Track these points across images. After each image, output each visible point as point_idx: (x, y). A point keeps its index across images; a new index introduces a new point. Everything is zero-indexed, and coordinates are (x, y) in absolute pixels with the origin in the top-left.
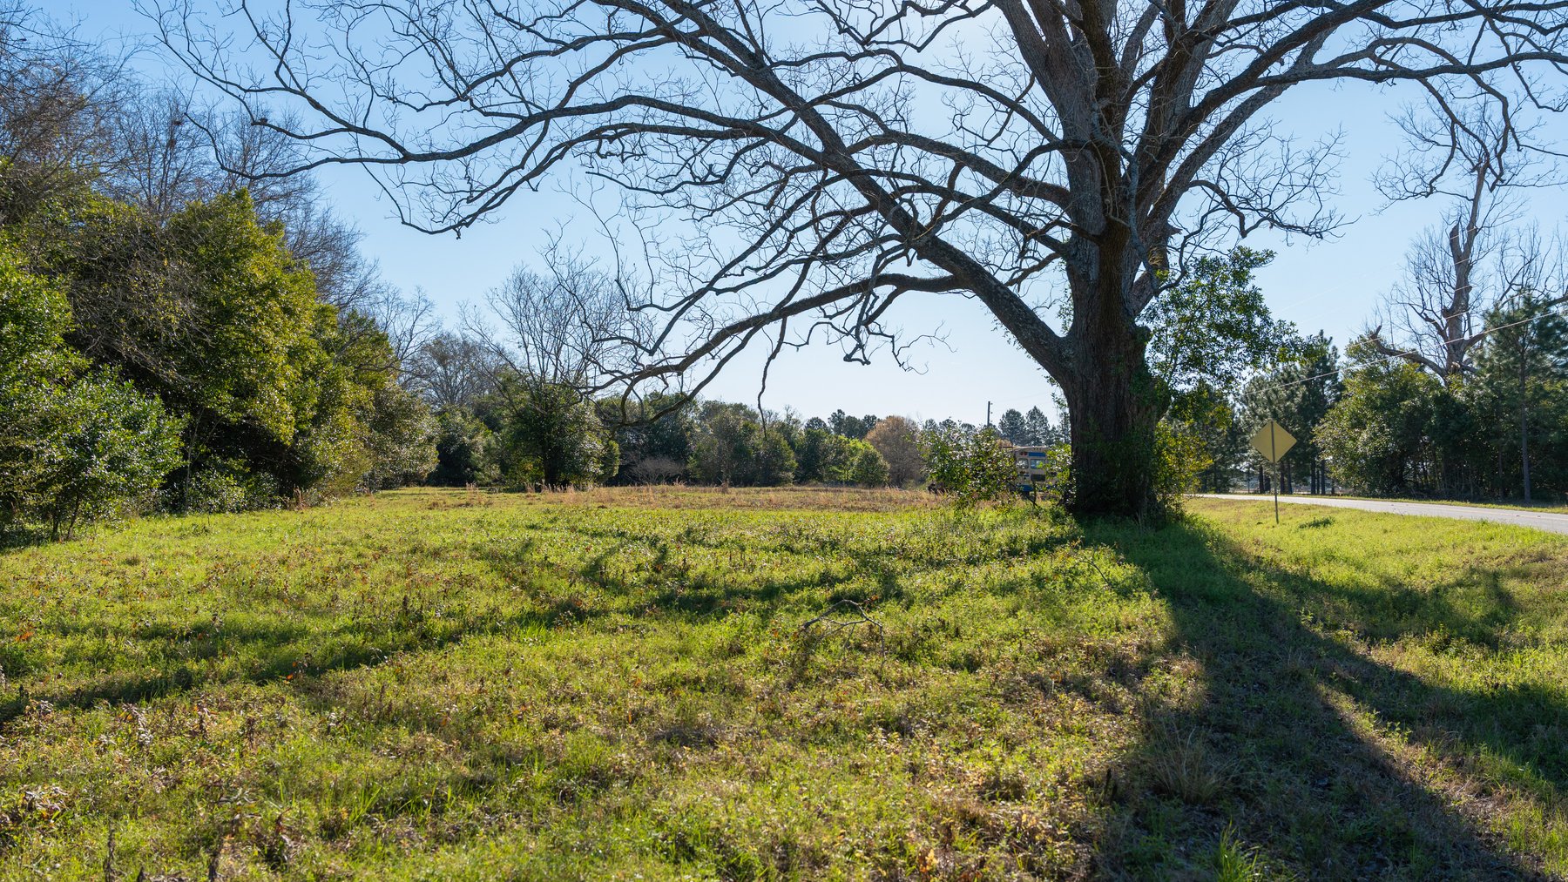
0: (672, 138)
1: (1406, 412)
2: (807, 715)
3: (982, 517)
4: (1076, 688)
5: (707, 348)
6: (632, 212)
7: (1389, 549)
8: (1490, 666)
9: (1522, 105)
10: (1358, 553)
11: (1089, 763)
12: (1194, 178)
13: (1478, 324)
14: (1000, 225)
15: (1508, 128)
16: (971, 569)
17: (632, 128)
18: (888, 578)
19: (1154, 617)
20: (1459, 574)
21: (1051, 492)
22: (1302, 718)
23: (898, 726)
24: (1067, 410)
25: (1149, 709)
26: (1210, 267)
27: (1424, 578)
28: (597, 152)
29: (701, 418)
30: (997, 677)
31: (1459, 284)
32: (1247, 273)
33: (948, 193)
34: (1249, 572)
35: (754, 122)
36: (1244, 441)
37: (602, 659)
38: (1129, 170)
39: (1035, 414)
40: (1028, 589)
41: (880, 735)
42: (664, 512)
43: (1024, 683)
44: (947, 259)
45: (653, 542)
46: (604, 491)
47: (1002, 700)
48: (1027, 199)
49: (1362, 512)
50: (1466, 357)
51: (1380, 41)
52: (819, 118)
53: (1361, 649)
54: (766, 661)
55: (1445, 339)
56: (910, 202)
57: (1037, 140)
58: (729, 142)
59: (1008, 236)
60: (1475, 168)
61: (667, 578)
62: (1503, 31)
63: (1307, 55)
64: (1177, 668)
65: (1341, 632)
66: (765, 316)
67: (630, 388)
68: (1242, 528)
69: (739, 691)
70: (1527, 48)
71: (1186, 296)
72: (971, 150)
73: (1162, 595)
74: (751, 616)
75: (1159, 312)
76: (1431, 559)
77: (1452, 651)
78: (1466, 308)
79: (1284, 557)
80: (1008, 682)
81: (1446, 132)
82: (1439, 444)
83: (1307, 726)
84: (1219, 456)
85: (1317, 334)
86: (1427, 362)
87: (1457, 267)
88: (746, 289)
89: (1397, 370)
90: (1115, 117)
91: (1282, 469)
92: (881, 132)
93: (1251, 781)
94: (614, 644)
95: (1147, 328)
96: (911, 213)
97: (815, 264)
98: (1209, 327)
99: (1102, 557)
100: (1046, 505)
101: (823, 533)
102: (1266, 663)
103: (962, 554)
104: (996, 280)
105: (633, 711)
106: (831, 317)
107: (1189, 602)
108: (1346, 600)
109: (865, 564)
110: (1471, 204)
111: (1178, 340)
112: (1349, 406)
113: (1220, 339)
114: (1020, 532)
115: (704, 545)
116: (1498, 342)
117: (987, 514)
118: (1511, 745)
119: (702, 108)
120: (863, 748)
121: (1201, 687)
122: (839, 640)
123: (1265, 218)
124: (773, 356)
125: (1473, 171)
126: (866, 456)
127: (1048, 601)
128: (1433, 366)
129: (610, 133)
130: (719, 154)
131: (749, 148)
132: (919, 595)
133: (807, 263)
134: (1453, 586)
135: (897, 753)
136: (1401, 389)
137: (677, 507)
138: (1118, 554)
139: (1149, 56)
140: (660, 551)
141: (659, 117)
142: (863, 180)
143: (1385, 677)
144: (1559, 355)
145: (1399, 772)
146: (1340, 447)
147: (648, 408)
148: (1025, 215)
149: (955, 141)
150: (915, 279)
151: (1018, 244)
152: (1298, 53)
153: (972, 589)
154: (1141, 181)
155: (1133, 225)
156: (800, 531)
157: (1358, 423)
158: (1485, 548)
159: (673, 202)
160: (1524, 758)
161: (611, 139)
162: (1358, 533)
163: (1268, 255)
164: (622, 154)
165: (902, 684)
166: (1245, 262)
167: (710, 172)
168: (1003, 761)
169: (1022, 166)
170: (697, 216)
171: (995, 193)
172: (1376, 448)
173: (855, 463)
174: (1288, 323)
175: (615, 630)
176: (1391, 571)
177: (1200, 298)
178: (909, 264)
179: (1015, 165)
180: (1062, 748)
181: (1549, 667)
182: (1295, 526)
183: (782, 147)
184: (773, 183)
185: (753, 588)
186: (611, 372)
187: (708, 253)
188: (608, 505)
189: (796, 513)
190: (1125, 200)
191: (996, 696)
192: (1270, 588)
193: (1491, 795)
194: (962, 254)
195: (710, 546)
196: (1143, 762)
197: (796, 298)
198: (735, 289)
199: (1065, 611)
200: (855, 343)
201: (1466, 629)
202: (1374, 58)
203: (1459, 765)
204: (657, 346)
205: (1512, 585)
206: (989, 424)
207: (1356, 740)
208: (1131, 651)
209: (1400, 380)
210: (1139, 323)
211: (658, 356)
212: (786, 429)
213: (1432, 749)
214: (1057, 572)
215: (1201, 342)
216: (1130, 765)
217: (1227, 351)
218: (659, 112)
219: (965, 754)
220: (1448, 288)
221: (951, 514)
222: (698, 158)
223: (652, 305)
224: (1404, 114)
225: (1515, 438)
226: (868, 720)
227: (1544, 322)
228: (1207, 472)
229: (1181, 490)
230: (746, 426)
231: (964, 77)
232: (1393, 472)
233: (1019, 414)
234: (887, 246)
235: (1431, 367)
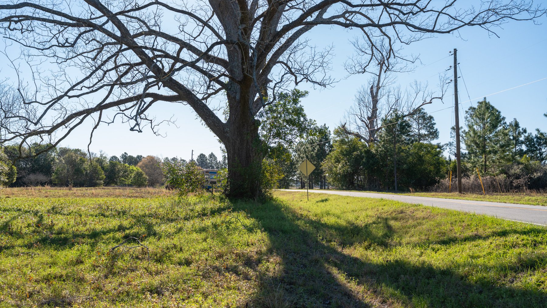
0: (48, 24)
1: (355, 157)
2: (115, 289)
3: (190, 200)
4: (232, 270)
5: (63, 123)
6: (27, 57)
7: (349, 210)
8: (385, 254)
9: (396, 41)
10: (338, 212)
11: (238, 301)
12: (278, 60)
13: (379, 123)
14: (198, 74)
15: (391, 49)
16: (186, 222)
17: (27, 18)
18: (149, 227)
19: (262, 240)
20: (374, 219)
21: (219, 189)
22: (319, 277)
23: (157, 291)
24: (226, 154)
25: (261, 277)
26: (284, 96)
27: (361, 221)
28: (9, 27)
29: (59, 156)
30: (199, 267)
31: (373, 108)
32: (298, 100)
33: (177, 59)
34: (298, 220)
35: (88, 20)
36: (295, 167)
37: (12, 269)
38: (253, 54)
39: (212, 155)
40: (210, 230)
41: (148, 296)
42: (40, 199)
43: (211, 270)
44: (176, 87)
45: (36, 213)
46: (9, 189)
47: (202, 277)
48: (211, 64)
49: (339, 196)
50: (375, 136)
51: (347, 12)
52: (119, 22)
53: (340, 250)
54: (94, 266)
55: (369, 129)
56: (161, 62)
57: (215, 39)
58: (76, 28)
59: (202, 79)
60: (379, 63)
61: (44, 230)
62: (390, 12)
63: (321, 14)
64: (271, 260)
65: (332, 243)
66: (92, 109)
67: (24, 140)
68: (295, 203)
69: (81, 280)
70: (398, 20)
71: (275, 108)
72: (188, 41)
73: (265, 230)
74: (86, 246)
75: (264, 114)
76: (364, 213)
77: (372, 248)
78: (376, 117)
79: (311, 214)
80: (203, 269)
81: (370, 49)
82: (366, 169)
83: (321, 281)
84: (286, 174)
85: (323, 125)
86: (362, 137)
87: (373, 101)
88: (83, 96)
89: (351, 140)
90: (247, 32)
91: (309, 179)
92: (147, 30)
93: (301, 304)
94: (18, 261)
95: (259, 121)
96: (160, 66)
97: (116, 87)
98: (283, 121)
99: (241, 216)
100: (217, 194)
101: (119, 208)
102: (305, 257)
103: (182, 216)
104: (197, 98)
105: (29, 292)
106: (123, 111)
107: (276, 233)
108: (334, 231)
109: (139, 221)
110: (378, 77)
111: (271, 126)
112: (334, 154)
113: (287, 126)
114: (207, 206)
115: (61, 214)
116: (386, 130)
117: (192, 198)
118: (393, 283)
119: (63, 12)
120: (141, 302)
121: (282, 267)
122: (128, 255)
123: (305, 78)
124: (95, 127)
125: (378, 64)
126: (137, 173)
127: (219, 234)
128: (365, 139)
129: (16, 19)
130: (71, 33)
131: (85, 32)
132: (164, 234)
133: (112, 86)
134: (372, 224)
135: (156, 303)
136: (353, 147)
137: (46, 197)
138: (247, 214)
139: (261, 8)
140: (39, 217)
141: (41, 14)
142: (139, 50)
143: (349, 260)
144: (407, 136)
145: (354, 296)
146: (331, 170)
147: (32, 150)
148: (210, 71)
149: (180, 37)
150: (161, 95)
151: (206, 83)
152: (318, 13)
153: (187, 231)
154: (258, 59)
155: (255, 77)
156: (108, 206)
157: (338, 161)
158: (382, 209)
159: (47, 54)
160: (397, 288)
161: (16, 22)
162: (338, 204)
163: (306, 93)
164: (22, 30)
165: (157, 273)
166: (297, 95)
167: (67, 41)
168: (203, 303)
169: (209, 49)
170: (59, 61)
171: (198, 60)
172: (344, 171)
173: (133, 176)
174: (313, 120)
175: (18, 255)
176: (350, 219)
177: (280, 109)
178: (159, 89)
179: (206, 49)
180: (227, 295)
181: (405, 253)
182: (315, 202)
183: (101, 33)
184: (97, 49)
185: (86, 233)
186: (14, 133)
187: (65, 79)
188: (11, 196)
189: (105, 199)
190: (252, 67)
191: (199, 275)
192: (306, 226)
193: (386, 302)
194: (183, 86)
195: (64, 214)
196: (260, 299)
197: (107, 102)
198: (78, 96)
199: (227, 239)
200: (135, 122)
201: (377, 240)
202: (345, 18)
203: (375, 292)
204: (38, 121)
205: (392, 223)
206: (192, 160)
207: (339, 285)
208: (253, 254)
209: (353, 144)
210: (256, 118)
211: (39, 126)
212: (100, 161)
213: (366, 287)
214: (223, 222)
215: (280, 127)
216: (255, 300)
217: (290, 131)
218: (41, 12)
219: (186, 301)
220: (370, 109)
221: (177, 198)
222: (61, 35)
223: (36, 102)
224: (355, 41)
225: (392, 167)
226: (143, 289)
227: (402, 123)
228: (281, 180)
229: (271, 188)
230: (81, 159)
231: (184, 9)
232: (350, 180)
233: (205, 155)
234: (150, 80)
235: (364, 139)
